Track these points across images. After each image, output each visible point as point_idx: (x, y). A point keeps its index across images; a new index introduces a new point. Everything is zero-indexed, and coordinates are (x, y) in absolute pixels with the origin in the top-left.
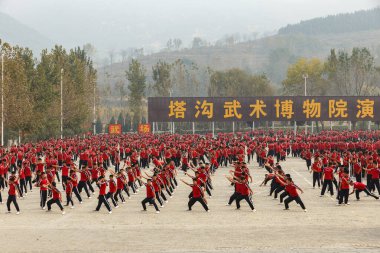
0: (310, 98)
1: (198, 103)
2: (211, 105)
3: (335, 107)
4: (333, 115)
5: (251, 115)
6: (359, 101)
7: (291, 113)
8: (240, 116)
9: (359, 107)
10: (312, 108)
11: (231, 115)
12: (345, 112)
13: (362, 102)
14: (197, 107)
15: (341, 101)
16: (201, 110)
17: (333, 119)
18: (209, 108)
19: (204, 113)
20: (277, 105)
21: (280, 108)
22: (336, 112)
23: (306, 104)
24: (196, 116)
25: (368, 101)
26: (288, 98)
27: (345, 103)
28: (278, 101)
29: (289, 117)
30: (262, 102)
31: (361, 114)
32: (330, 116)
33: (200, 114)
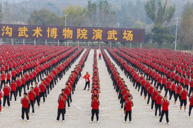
0: (67, 28)
1: (4, 27)
2: (11, 29)
3: (81, 33)
4: (79, 37)
5: (34, 35)
6: (94, 30)
7: (56, 36)
8: (27, 36)
9: (94, 33)
10: (68, 33)
11: (22, 35)
12: (86, 36)
13: (96, 31)
14: (3, 30)
15: (84, 30)
16: (5, 32)
17: (79, 39)
18: (10, 31)
19: (7, 33)
20: (48, 31)
21: (50, 32)
22: (81, 36)
23: (64, 30)
24: (3, 35)
25: (99, 30)
26: (55, 27)
27: (86, 31)
28: (49, 28)
29: (55, 37)
30: (40, 28)
31: (95, 38)
32: (78, 38)
33: (5, 34)
